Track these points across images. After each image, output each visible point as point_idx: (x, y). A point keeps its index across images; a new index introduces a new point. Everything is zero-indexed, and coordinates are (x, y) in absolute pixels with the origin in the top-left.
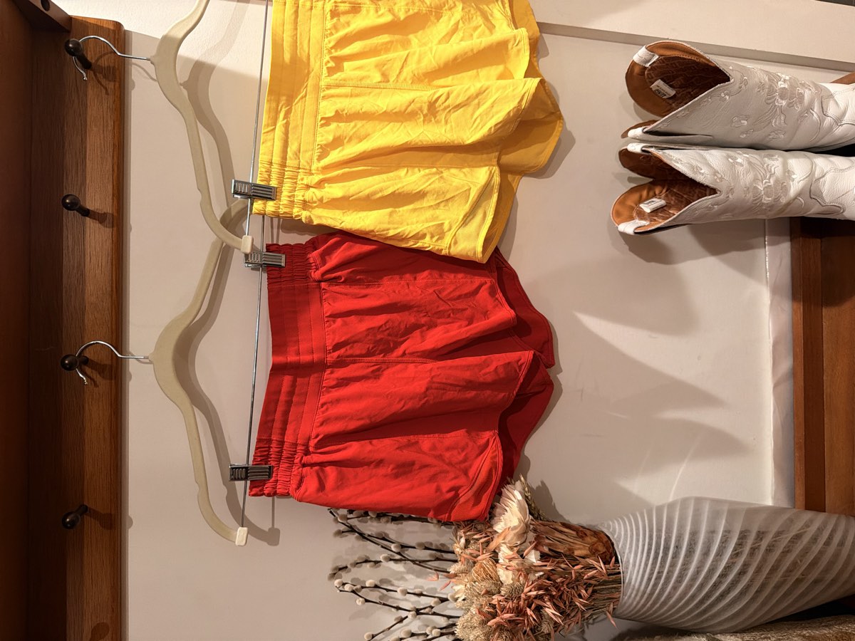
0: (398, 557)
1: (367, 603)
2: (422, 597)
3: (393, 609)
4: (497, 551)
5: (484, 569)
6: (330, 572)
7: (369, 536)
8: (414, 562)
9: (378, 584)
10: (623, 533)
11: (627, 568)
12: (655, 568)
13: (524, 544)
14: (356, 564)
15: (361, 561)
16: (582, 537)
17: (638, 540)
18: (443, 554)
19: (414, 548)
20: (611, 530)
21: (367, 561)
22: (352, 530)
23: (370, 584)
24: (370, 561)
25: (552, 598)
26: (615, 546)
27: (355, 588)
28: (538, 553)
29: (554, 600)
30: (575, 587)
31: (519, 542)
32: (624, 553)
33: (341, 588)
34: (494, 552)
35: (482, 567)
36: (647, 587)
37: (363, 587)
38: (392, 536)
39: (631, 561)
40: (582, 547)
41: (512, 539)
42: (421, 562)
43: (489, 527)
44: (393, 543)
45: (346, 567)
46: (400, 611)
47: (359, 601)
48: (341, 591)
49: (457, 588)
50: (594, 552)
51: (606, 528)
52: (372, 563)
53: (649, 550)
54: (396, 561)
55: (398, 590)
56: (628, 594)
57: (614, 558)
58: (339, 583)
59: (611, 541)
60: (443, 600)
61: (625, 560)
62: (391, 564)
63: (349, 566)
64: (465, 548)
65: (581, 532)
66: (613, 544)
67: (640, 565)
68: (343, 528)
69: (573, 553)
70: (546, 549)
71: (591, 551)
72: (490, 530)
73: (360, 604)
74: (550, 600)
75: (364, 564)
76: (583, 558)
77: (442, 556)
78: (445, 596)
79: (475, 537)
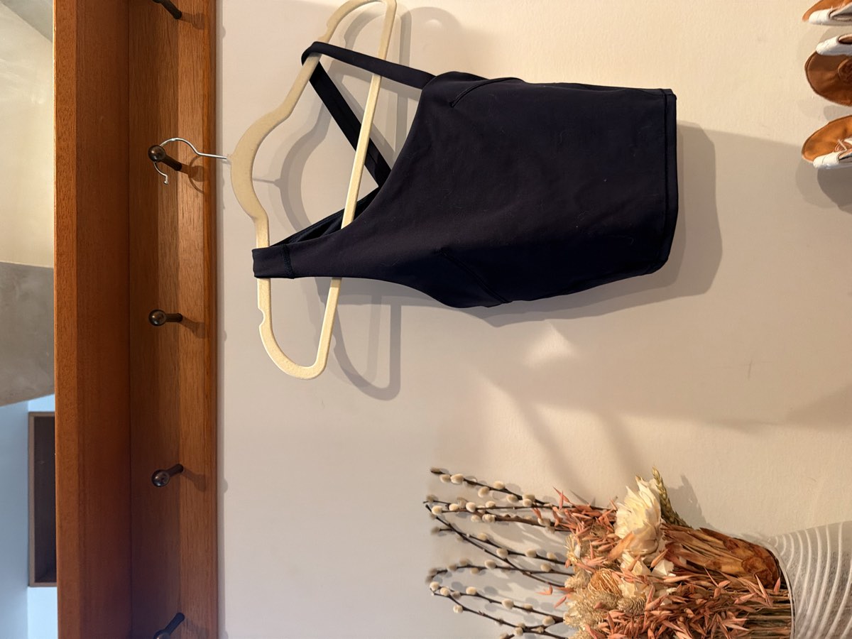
0: (504, 564)
1: (464, 612)
2: (532, 614)
3: (496, 623)
4: (619, 561)
5: (603, 581)
6: (427, 574)
7: (471, 536)
8: (524, 572)
9: (482, 592)
10: (793, 550)
11: (799, 596)
12: (841, 600)
13: (654, 554)
14: (456, 568)
15: (463, 565)
16: (730, 548)
17: (814, 560)
18: (559, 565)
19: (524, 555)
20: (776, 546)
21: (469, 566)
22: (451, 528)
23: (471, 591)
24: (473, 567)
25: (687, 621)
26: (781, 564)
27: (452, 594)
28: (671, 565)
29: (692, 625)
30: (723, 614)
31: (645, 551)
32: (794, 575)
33: (437, 592)
34: (616, 561)
35: (600, 578)
36: (831, 624)
37: (462, 594)
38: (497, 538)
39: (805, 586)
40: (731, 561)
41: (636, 546)
42: (531, 573)
43: (611, 532)
44: (498, 547)
45: (446, 571)
46: (504, 626)
47: (456, 609)
48: (435, 594)
49: (571, 604)
50: (749, 569)
51: (770, 543)
52: (475, 569)
53: (832, 573)
54: (503, 569)
55: (503, 603)
56: (802, 631)
57: (779, 580)
58: (435, 586)
59: (774, 557)
60: (558, 620)
61: (795, 583)
62: (499, 573)
63: (448, 570)
64: (581, 556)
65: (731, 544)
66: (777, 562)
67: (818, 593)
68: (441, 525)
69: (720, 568)
70: (682, 562)
71: (745, 569)
72: (611, 536)
73: (457, 611)
74: (684, 622)
75: (466, 569)
76: (735, 576)
77: (558, 568)
78: (558, 615)
79: (595, 543)
